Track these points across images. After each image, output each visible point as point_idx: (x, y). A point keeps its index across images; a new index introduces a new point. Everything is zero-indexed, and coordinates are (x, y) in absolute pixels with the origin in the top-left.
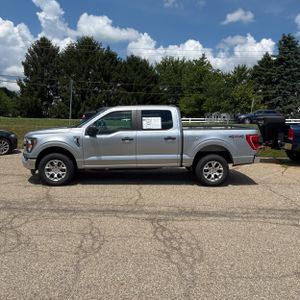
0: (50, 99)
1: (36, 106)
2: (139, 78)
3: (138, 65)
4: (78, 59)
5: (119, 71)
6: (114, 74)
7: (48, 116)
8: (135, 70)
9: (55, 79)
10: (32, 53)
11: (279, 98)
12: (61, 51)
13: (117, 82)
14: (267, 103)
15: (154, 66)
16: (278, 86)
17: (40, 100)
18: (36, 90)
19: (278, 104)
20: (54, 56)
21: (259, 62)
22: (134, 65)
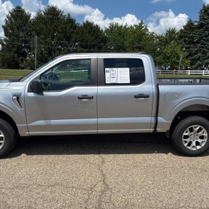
0: (25, 55)
1: (13, 60)
2: (92, 38)
3: (91, 28)
4: (46, 23)
5: (77, 33)
6: (73, 35)
7: (23, 68)
8: (90, 32)
9: (28, 39)
10: (10, 19)
11: (200, 54)
12: (32, 17)
13: (76, 41)
14: (191, 58)
15: (104, 30)
16: (199, 45)
17: (16, 55)
18: (14, 47)
19: (198, 59)
20: (27, 21)
21: (184, 27)
22: (89, 28)
